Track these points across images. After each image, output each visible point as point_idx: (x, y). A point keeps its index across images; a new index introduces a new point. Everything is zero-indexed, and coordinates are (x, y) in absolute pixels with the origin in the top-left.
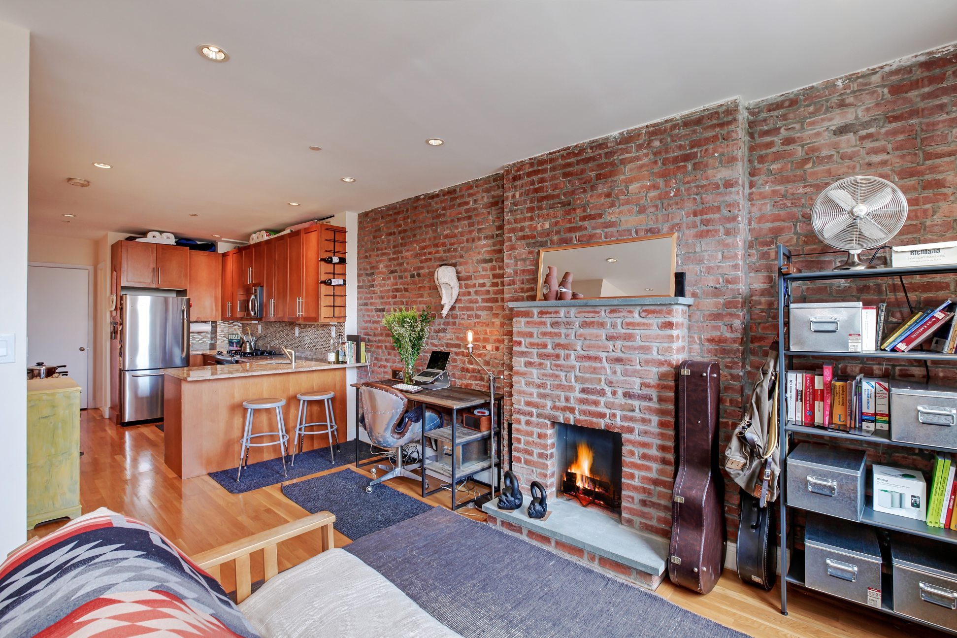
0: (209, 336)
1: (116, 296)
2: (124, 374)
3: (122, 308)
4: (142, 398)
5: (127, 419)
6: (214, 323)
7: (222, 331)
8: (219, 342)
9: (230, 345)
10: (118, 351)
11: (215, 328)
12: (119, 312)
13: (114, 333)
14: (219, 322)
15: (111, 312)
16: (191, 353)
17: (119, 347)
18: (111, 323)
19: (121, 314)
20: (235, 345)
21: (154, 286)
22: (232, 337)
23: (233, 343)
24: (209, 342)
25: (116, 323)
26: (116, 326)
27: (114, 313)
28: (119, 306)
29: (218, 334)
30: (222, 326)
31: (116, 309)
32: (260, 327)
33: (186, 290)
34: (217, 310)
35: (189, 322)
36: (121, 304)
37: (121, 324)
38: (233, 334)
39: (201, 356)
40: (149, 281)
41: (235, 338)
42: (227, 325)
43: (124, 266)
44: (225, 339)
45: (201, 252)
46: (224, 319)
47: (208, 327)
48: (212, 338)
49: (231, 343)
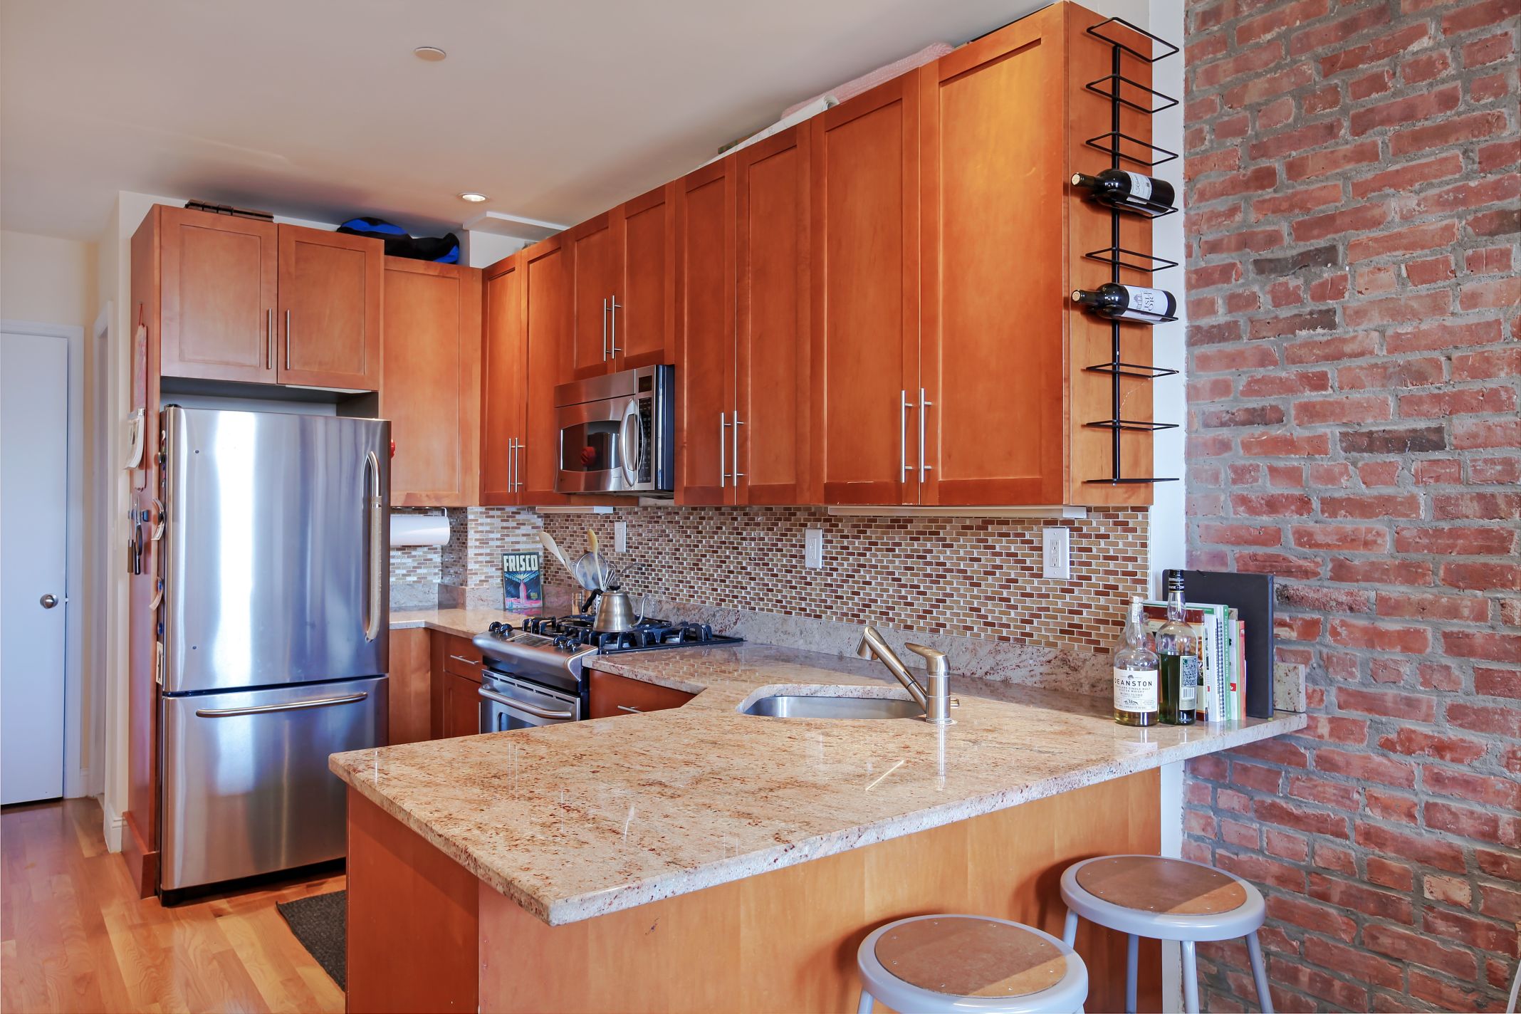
0: (437, 558)
1: (146, 414)
2: (171, 706)
3: (164, 458)
4: (231, 798)
5: (181, 875)
6: (457, 514)
7: (484, 542)
8: (472, 582)
9: (509, 594)
10: (152, 619)
11: (459, 533)
12: (154, 470)
13: (138, 551)
14: (474, 509)
15: (131, 472)
16: (396, 621)
17: (154, 604)
18: (132, 516)
19: (161, 479)
20: (522, 593)
21: (269, 378)
22: (512, 563)
23: (517, 585)
24: (437, 580)
25: (146, 517)
26: (144, 526)
27: (139, 475)
28: (154, 450)
29: (471, 552)
30: (480, 522)
31: (144, 463)
32: (621, 529)
33: (373, 395)
34: (466, 469)
35: (388, 510)
36: (161, 443)
37: (162, 518)
38: (517, 553)
39: (422, 632)
40: (255, 358)
41: (526, 567)
42: (497, 522)
43: (172, 302)
44: (492, 571)
45: (419, 265)
46: (490, 500)
47: (438, 530)
48: (445, 568)
49: (511, 585)
